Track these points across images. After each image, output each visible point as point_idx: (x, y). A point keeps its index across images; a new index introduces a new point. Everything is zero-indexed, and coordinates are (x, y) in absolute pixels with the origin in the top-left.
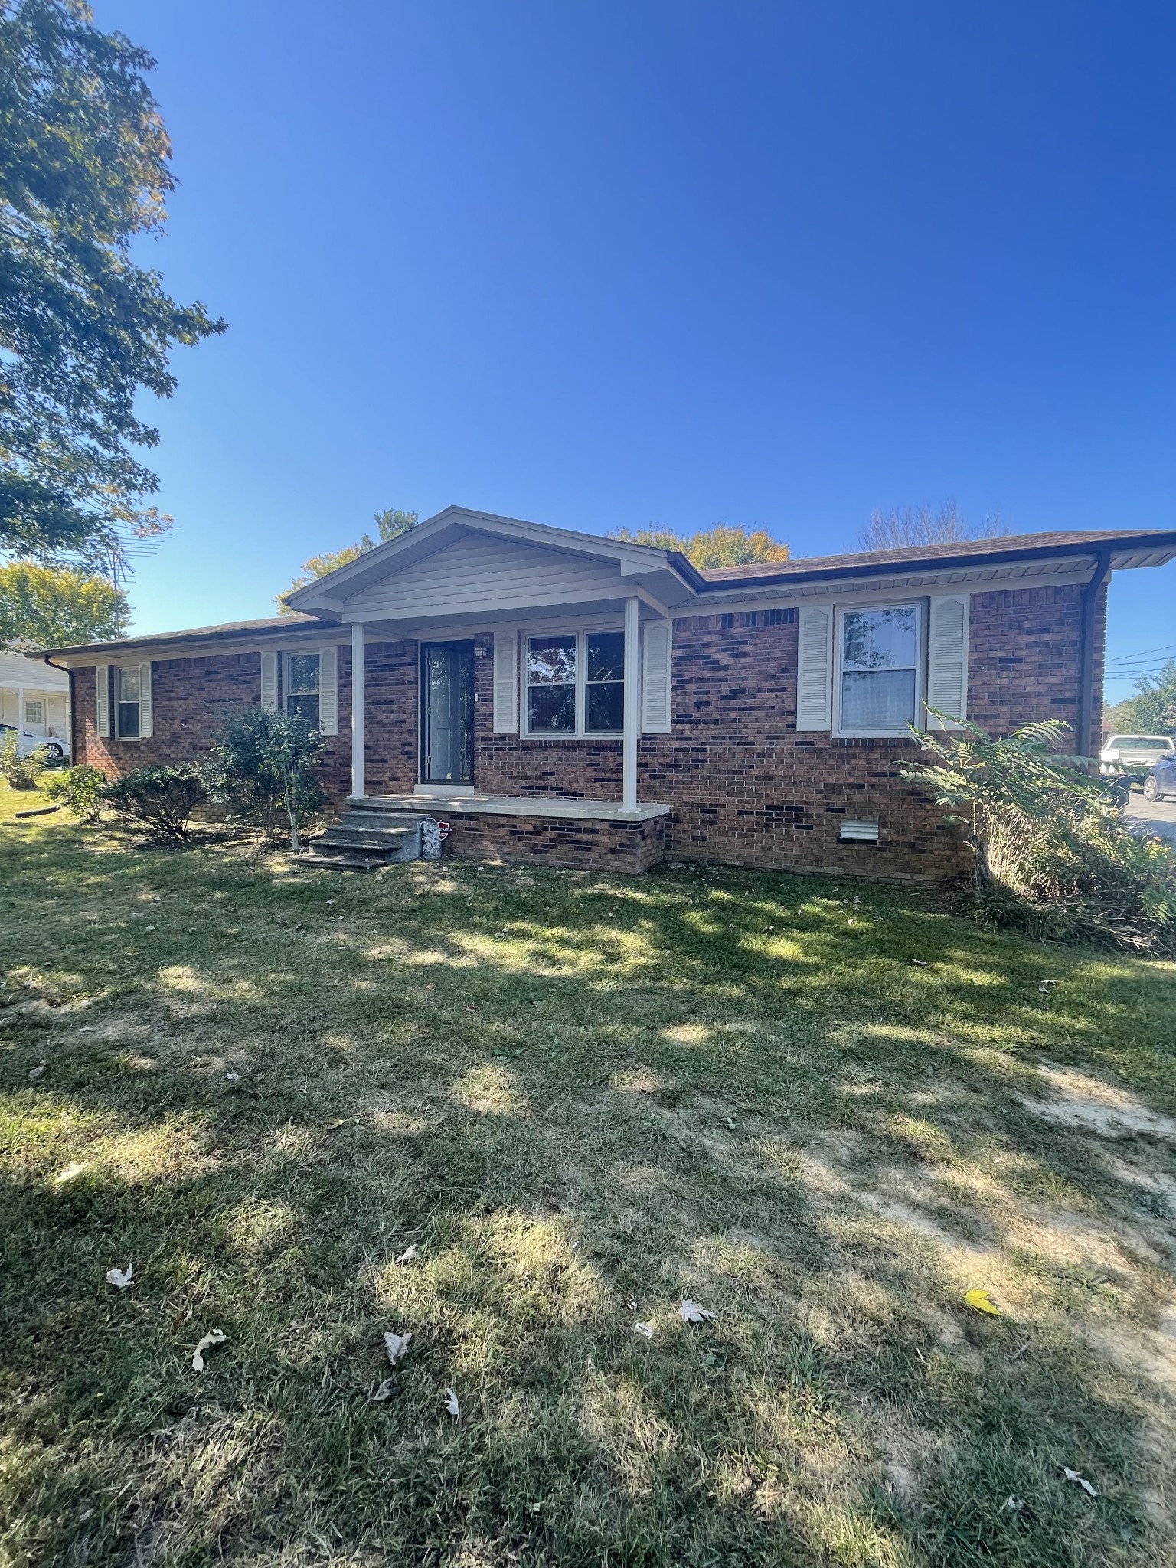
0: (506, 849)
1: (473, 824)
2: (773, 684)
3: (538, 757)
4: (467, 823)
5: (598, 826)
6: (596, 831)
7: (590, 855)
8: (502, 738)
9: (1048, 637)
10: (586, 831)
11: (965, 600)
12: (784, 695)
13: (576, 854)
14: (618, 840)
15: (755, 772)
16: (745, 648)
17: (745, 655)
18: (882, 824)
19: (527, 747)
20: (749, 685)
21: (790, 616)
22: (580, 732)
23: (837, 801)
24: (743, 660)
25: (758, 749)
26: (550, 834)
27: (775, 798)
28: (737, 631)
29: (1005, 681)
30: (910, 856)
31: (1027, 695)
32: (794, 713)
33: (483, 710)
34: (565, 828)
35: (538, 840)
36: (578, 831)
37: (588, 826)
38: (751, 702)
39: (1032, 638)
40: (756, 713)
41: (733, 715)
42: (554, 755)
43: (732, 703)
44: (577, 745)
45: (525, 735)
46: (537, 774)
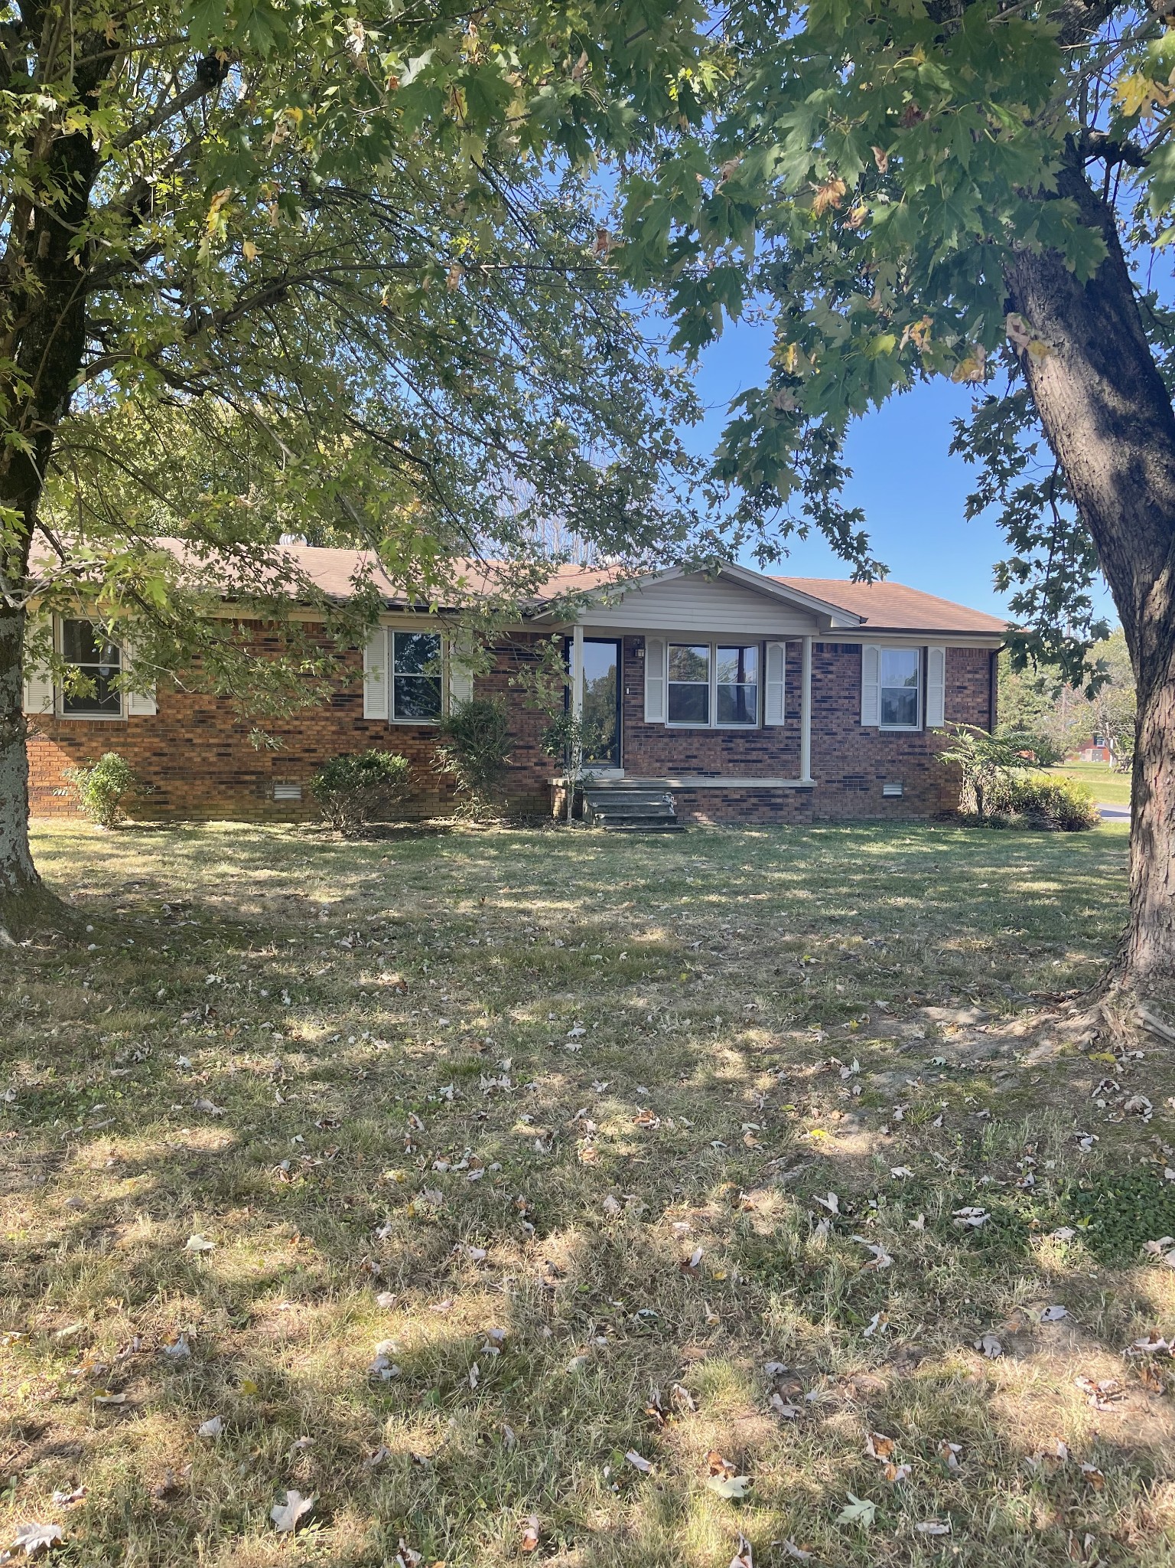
0: (718, 814)
1: (693, 796)
2: (846, 694)
3: (683, 743)
4: (687, 796)
5: (787, 792)
6: (786, 796)
7: (780, 813)
8: (652, 726)
9: (977, 676)
10: (779, 796)
11: (943, 651)
12: (854, 702)
13: (772, 814)
14: (800, 801)
15: (836, 753)
16: (831, 668)
17: (831, 672)
18: (903, 785)
19: (673, 734)
20: (833, 693)
21: (856, 649)
22: (714, 724)
23: (883, 771)
24: (830, 676)
25: (839, 738)
26: (754, 800)
27: (848, 770)
28: (826, 655)
29: (959, 700)
30: (918, 803)
31: (968, 708)
32: (859, 714)
33: (633, 702)
34: (764, 794)
35: (744, 805)
36: (774, 796)
37: (780, 792)
38: (834, 706)
39: (970, 676)
40: (839, 714)
41: (824, 713)
42: (696, 742)
43: (824, 705)
44: (717, 733)
45: (670, 725)
46: (682, 757)
